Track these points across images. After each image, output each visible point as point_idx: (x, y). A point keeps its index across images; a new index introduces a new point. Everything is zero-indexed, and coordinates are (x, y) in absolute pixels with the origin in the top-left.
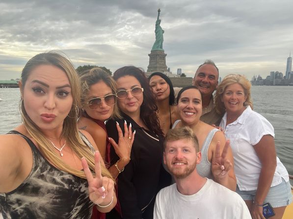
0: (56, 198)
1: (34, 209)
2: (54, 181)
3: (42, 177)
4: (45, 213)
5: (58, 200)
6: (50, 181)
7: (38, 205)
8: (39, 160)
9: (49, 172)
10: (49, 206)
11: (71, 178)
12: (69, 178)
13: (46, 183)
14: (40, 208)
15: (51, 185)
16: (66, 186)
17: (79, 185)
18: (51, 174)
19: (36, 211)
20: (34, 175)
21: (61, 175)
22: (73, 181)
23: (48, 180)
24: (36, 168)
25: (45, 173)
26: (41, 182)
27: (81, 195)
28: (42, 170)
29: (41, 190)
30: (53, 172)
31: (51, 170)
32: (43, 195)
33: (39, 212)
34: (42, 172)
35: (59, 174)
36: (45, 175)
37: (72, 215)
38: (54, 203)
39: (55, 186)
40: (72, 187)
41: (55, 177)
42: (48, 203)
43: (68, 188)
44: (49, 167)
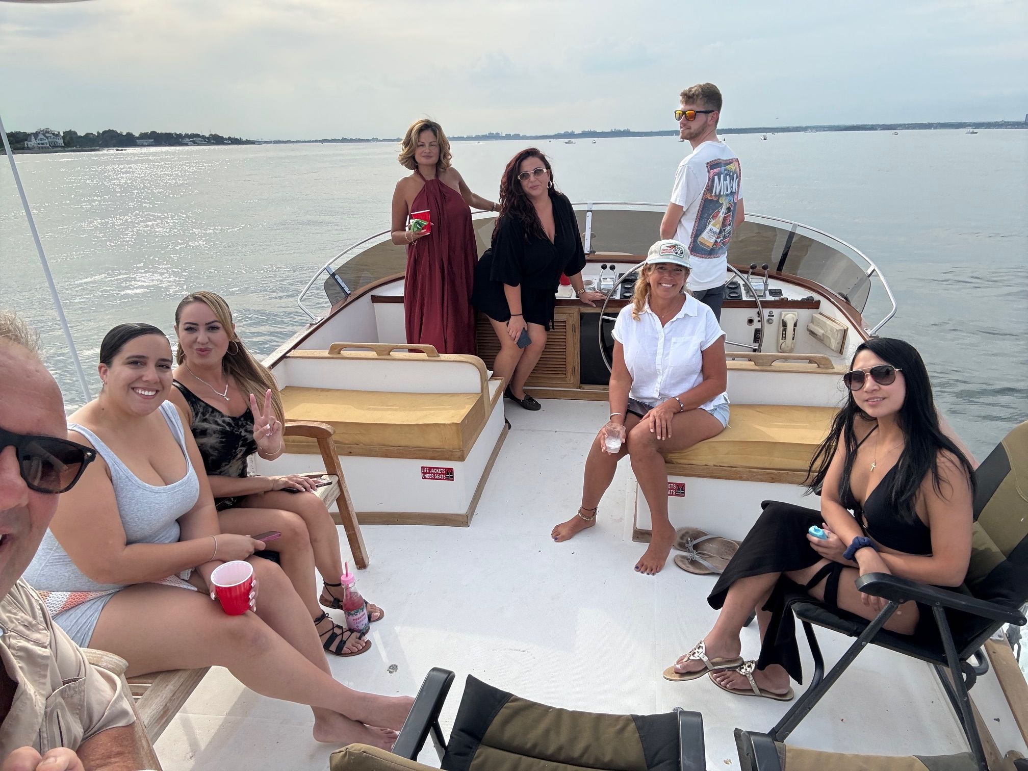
0: (222, 438)
1: (205, 448)
2: (216, 423)
3: (205, 420)
4: (217, 452)
5: (224, 440)
6: (213, 422)
7: (209, 445)
8: (198, 406)
9: (210, 415)
10: (218, 445)
11: (230, 421)
12: (228, 421)
13: (210, 425)
14: (211, 447)
15: (214, 427)
16: (228, 428)
17: (239, 429)
18: (213, 416)
19: (208, 451)
20: (197, 420)
21: (221, 417)
22: (233, 425)
23: (211, 422)
24: (197, 415)
25: (207, 416)
26: (206, 425)
27: (243, 438)
28: (204, 414)
29: (208, 431)
30: (215, 414)
31: (212, 412)
32: (211, 436)
33: (211, 451)
34: (204, 416)
35: (220, 416)
36: (208, 418)
37: (237, 454)
38: (222, 442)
39: (218, 428)
40: (233, 430)
41: (216, 419)
42: (217, 442)
43: (229, 430)
44: (210, 410)
